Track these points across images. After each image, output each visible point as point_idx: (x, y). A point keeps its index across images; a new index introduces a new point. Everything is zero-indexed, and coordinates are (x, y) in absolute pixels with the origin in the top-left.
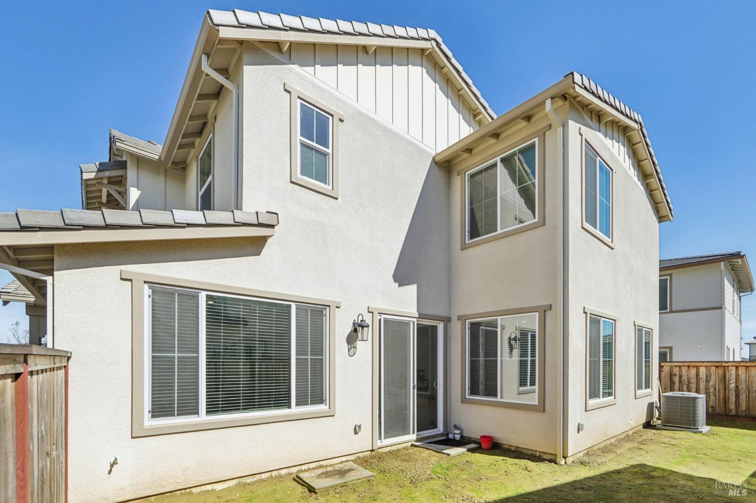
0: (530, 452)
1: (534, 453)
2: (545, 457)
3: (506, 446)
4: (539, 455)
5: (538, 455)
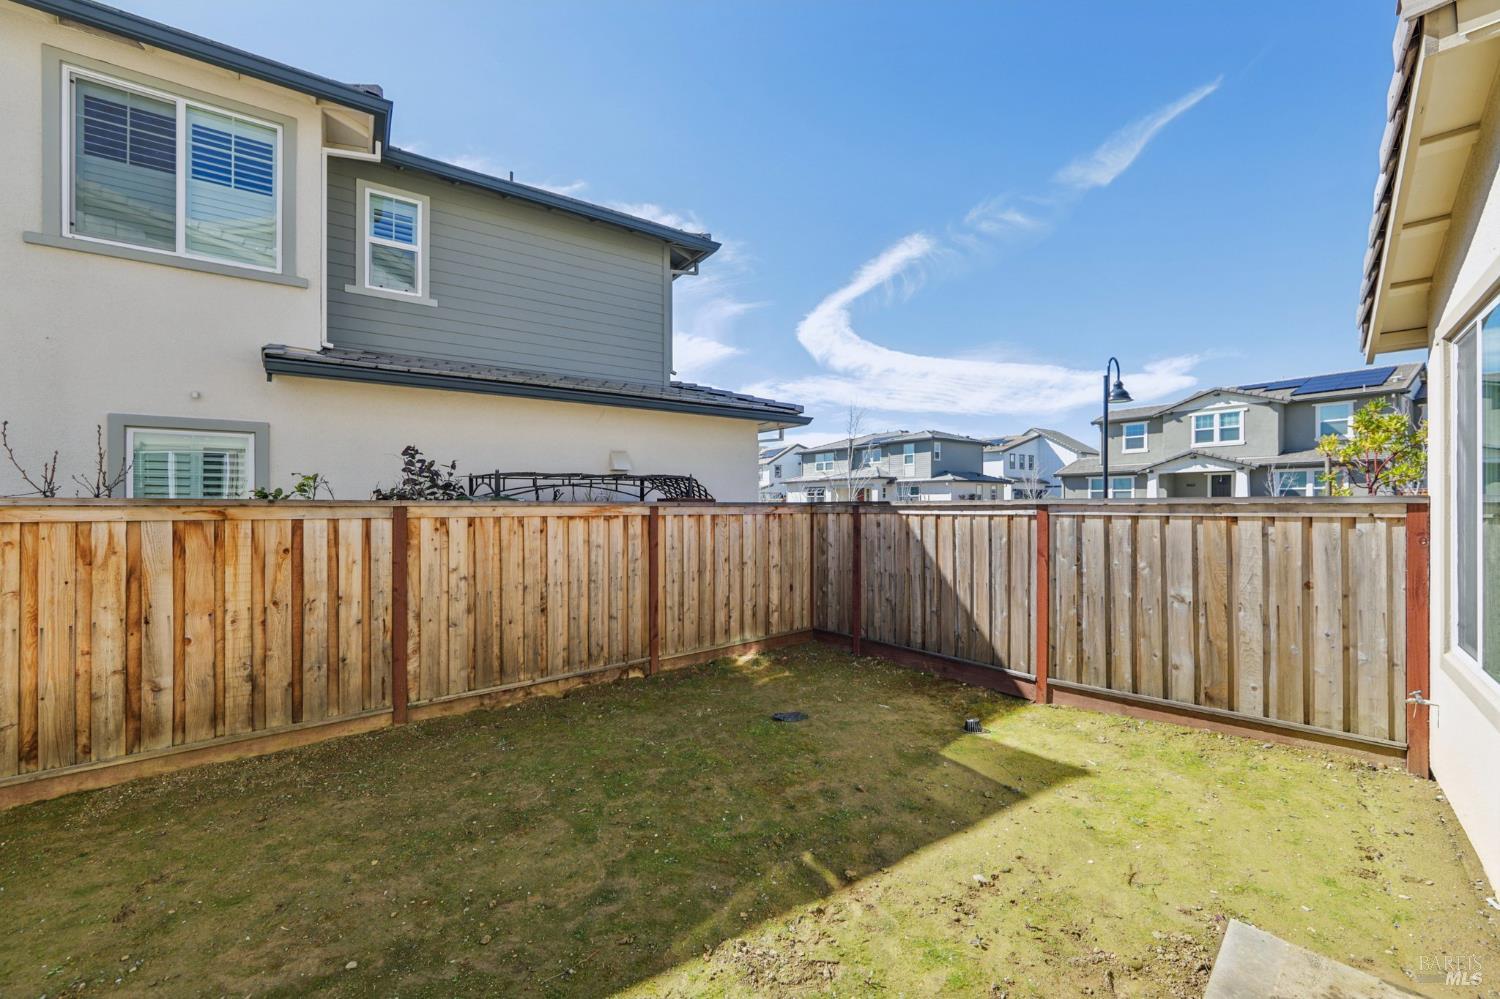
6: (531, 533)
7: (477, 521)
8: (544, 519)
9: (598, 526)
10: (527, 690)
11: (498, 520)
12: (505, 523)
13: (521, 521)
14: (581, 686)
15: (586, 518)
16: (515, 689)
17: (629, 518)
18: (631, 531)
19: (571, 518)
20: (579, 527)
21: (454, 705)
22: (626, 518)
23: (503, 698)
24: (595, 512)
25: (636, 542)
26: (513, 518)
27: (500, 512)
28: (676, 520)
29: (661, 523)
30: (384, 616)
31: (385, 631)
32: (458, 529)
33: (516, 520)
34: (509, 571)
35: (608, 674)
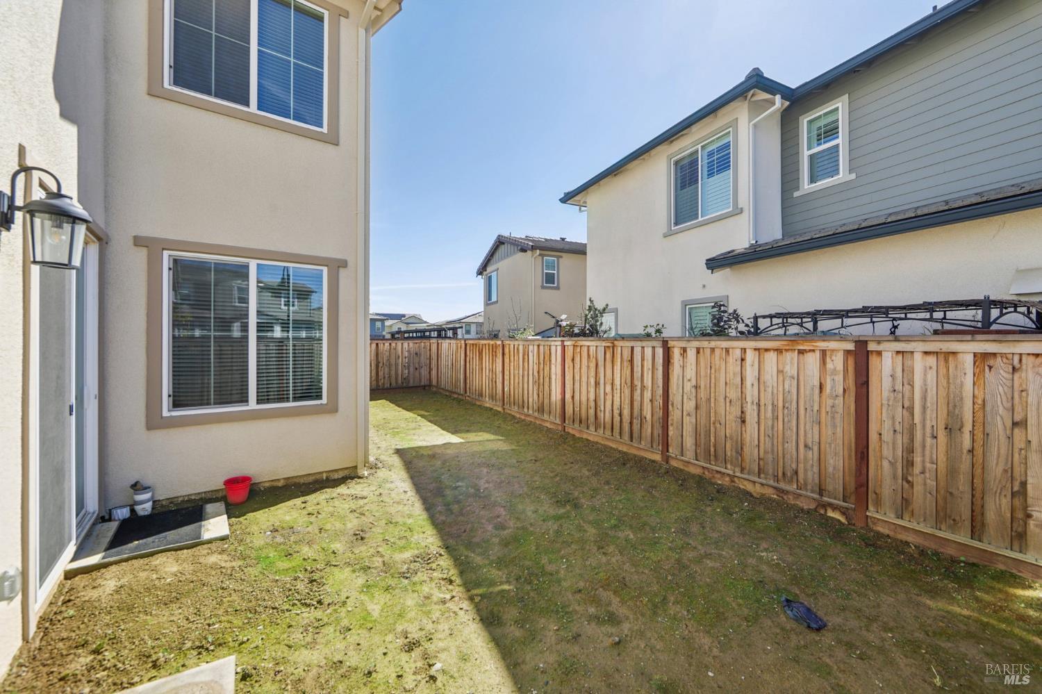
0: (311, 479)
1: (318, 477)
2: (336, 476)
3: (267, 485)
4: (327, 478)
5: (324, 478)
6: (734, 361)
7: (701, 350)
8: (744, 350)
9: (792, 359)
10: (732, 477)
11: (713, 350)
12: (717, 352)
13: (727, 351)
14: (775, 496)
15: (779, 351)
16: (724, 473)
17: (828, 353)
18: (829, 365)
19: (767, 350)
20: (771, 358)
21: (690, 465)
22: (824, 352)
23: (716, 475)
24: (788, 345)
25: (836, 378)
26: (722, 348)
27: (713, 344)
28: (900, 357)
29: (873, 360)
30: (659, 401)
31: (660, 409)
32: (691, 354)
33: (724, 350)
34: (719, 387)
35: (802, 498)
